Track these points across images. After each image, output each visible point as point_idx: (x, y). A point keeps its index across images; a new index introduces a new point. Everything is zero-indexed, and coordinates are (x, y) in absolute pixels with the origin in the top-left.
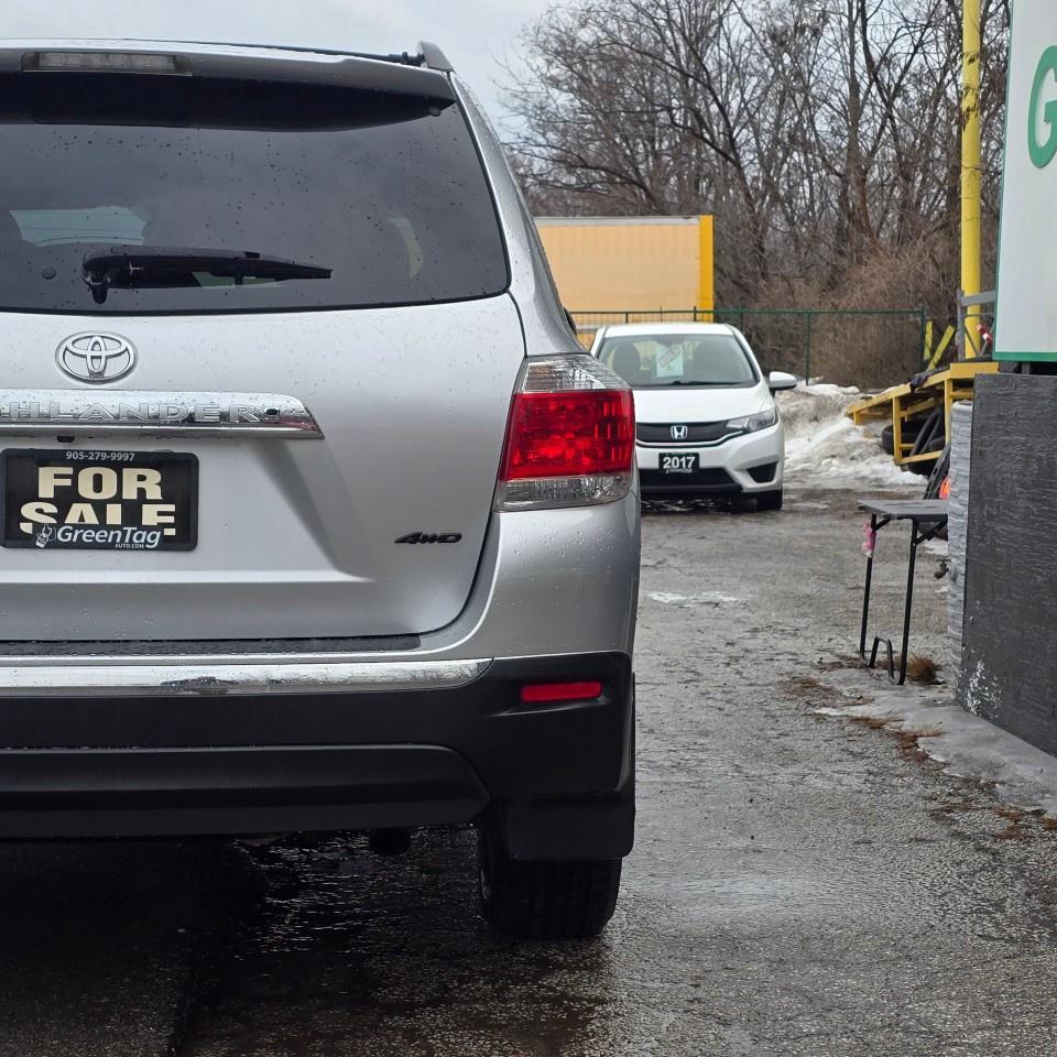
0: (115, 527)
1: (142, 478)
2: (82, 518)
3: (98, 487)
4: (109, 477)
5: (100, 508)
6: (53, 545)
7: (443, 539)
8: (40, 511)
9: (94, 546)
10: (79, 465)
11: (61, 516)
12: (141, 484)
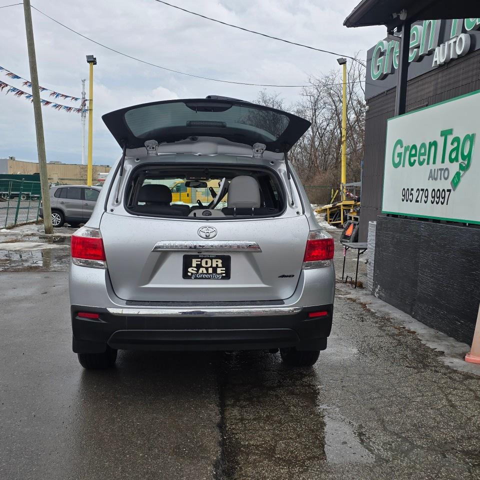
0: (210, 274)
1: (217, 262)
2: (203, 272)
3: (206, 264)
4: (209, 261)
5: (207, 269)
6: (196, 278)
7: (290, 276)
8: (192, 270)
9: (206, 278)
10: (202, 259)
11: (198, 271)
12: (217, 263)
